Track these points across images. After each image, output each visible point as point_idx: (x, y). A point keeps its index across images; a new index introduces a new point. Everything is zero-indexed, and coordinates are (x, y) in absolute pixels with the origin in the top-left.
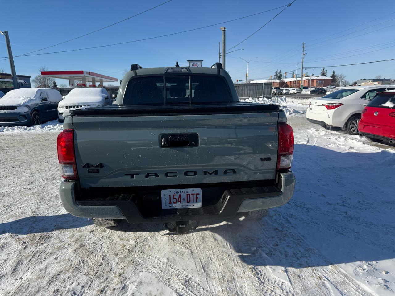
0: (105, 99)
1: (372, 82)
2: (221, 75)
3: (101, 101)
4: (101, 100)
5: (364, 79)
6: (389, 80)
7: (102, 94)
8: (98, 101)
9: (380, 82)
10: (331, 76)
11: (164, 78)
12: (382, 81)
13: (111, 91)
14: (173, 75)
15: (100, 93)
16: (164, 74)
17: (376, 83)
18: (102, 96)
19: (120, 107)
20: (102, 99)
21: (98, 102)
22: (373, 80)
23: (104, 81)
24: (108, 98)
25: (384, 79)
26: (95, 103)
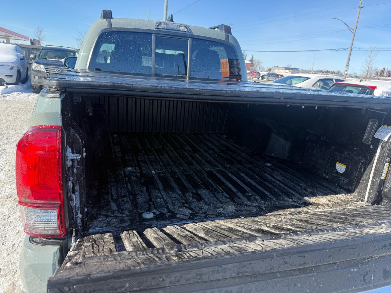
0: (21, 59)
1: (284, 69)
2: (230, 43)
3: (15, 62)
4: (15, 60)
5: (277, 67)
6: (297, 69)
7: (17, 53)
8: (13, 61)
9: (291, 71)
10: (250, 61)
11: (153, 37)
12: (292, 70)
13: (27, 50)
14: (165, 33)
15: (13, 51)
16: (153, 30)
17: (287, 71)
18: (17, 55)
19: (80, 74)
20: (17, 59)
21: (12, 63)
22: (285, 68)
23: (10, 38)
24: (24, 59)
25: (294, 68)
26: (7, 63)
